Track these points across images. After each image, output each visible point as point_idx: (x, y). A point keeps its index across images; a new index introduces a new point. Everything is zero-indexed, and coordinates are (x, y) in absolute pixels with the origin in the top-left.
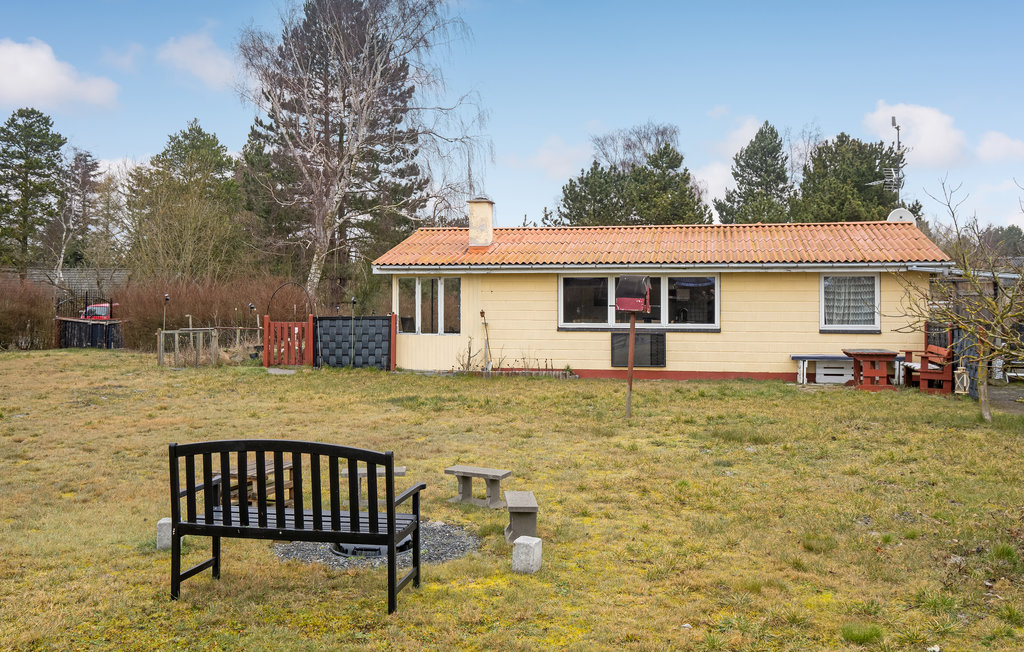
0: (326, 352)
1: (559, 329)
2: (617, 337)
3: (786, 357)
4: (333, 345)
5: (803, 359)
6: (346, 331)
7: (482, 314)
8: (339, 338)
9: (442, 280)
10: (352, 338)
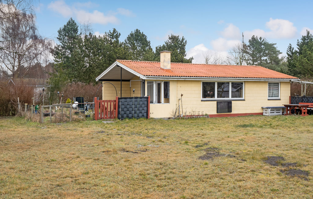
0: (123, 112)
1: (202, 101)
2: (218, 103)
3: (260, 108)
4: (126, 109)
5: (269, 108)
6: (131, 103)
7: (182, 95)
8: (128, 106)
9: (163, 82)
10: (134, 106)
